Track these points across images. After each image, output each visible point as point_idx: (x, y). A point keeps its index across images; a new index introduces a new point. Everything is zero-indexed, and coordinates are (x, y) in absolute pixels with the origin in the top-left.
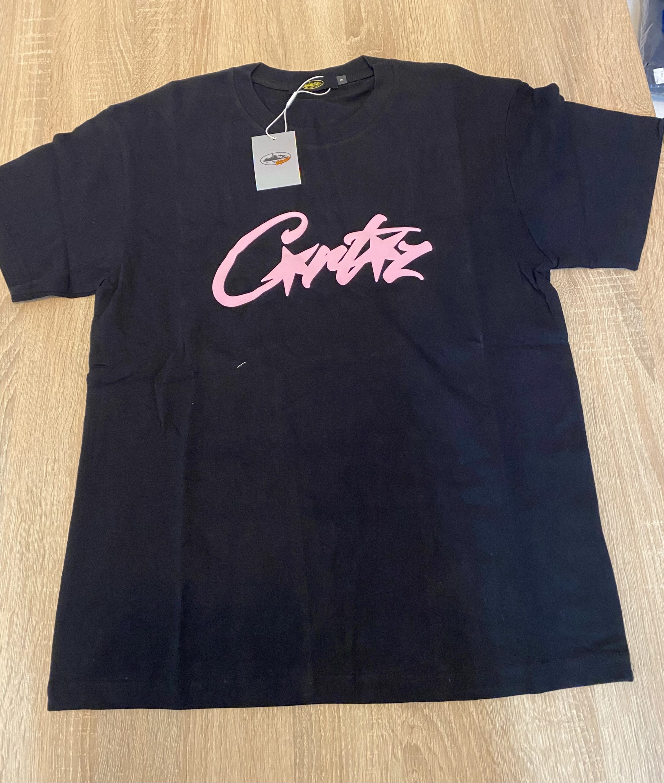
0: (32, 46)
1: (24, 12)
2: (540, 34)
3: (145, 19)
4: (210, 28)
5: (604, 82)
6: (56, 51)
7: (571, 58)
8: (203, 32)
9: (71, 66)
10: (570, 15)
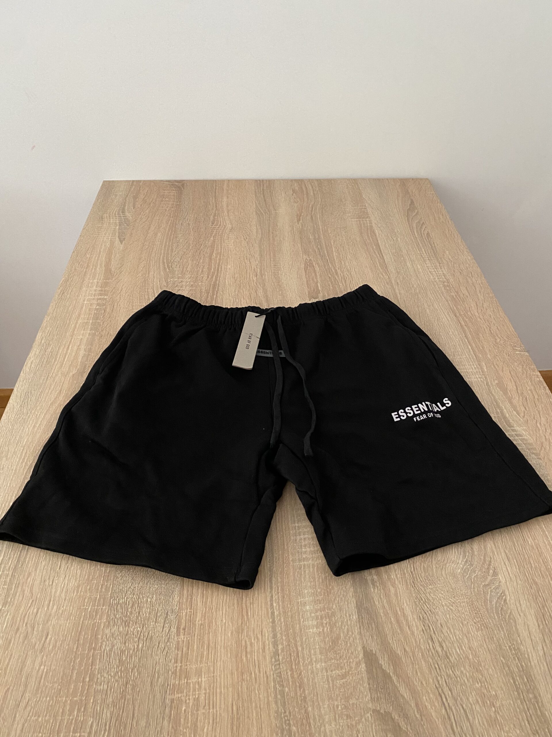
0: (94, 294)
1: (91, 276)
2: (438, 302)
3: (174, 284)
4: (218, 290)
5: (485, 328)
6: (110, 297)
7: (460, 315)
8: (213, 293)
9: (120, 305)
10: (456, 294)
